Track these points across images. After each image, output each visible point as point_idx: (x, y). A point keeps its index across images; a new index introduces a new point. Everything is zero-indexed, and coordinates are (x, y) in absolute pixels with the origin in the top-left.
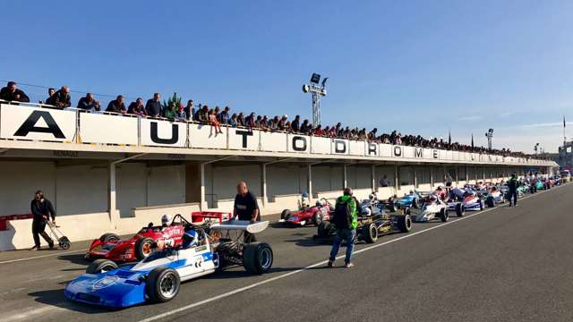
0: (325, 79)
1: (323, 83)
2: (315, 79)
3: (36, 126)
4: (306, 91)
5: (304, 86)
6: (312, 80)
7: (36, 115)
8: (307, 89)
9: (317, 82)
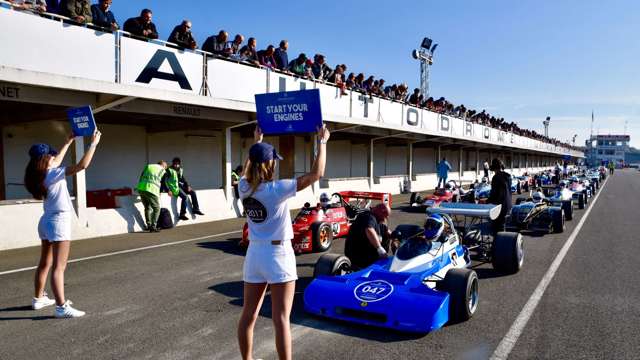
0: (435, 46)
1: (432, 51)
2: (426, 44)
3: (160, 70)
4: (415, 57)
5: (414, 52)
6: (423, 45)
7: (159, 57)
8: (418, 55)
9: (428, 48)
